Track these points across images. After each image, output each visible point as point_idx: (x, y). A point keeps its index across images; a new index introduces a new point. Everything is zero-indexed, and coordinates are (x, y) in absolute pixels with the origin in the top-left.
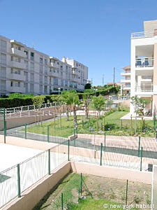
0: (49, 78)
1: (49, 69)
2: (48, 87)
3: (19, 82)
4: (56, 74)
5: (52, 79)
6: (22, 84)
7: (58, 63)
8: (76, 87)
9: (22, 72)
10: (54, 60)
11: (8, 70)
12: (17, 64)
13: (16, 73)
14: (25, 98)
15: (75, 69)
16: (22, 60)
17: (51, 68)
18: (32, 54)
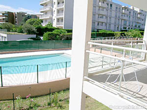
0: (120, 20)
1: (121, 14)
2: (120, 26)
3: (102, 23)
4: (126, 18)
5: (123, 21)
6: (104, 24)
7: (128, 10)
8: (139, 27)
9: (104, 17)
10: (125, 8)
11: (97, 16)
12: (102, 12)
13: (101, 18)
14: (108, 33)
15: (140, 13)
16: (105, 10)
17: (122, 13)
18: (111, 5)
